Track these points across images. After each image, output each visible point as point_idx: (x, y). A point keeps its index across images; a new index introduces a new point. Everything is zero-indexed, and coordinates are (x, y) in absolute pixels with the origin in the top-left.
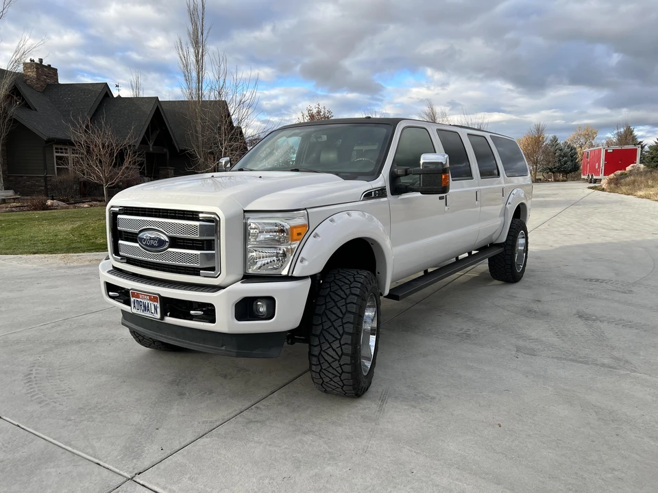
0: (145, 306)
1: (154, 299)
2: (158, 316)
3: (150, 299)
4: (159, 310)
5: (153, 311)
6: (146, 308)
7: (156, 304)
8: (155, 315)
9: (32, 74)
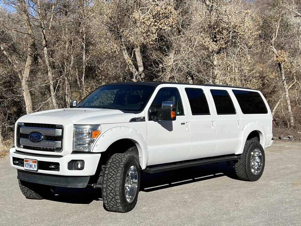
0: (30, 166)
1: (35, 162)
2: (36, 169)
3: (33, 162)
4: (36, 167)
5: (34, 167)
6: (31, 166)
7: (35, 164)
8: (35, 169)
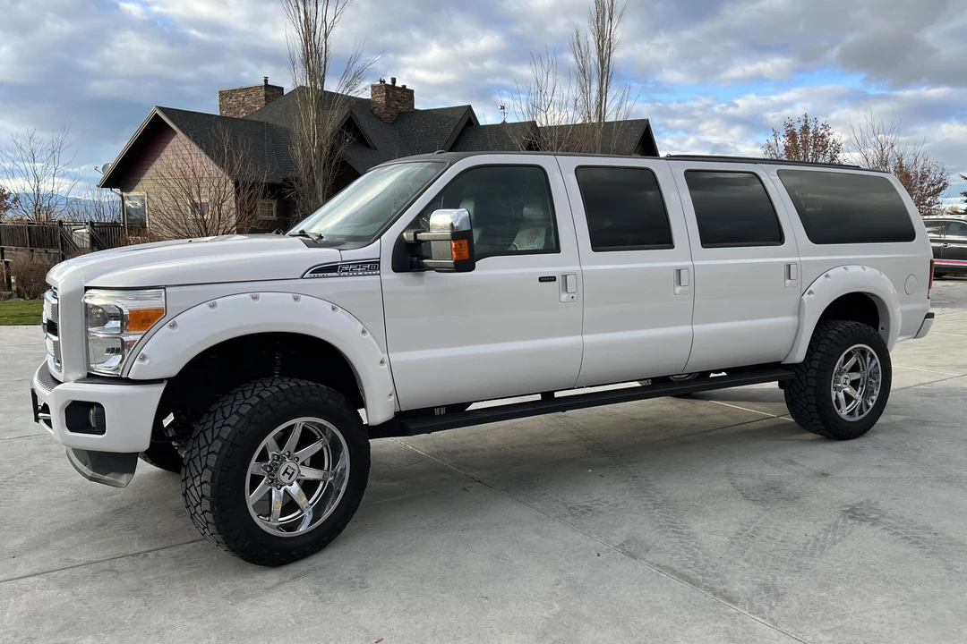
9: (381, 100)
